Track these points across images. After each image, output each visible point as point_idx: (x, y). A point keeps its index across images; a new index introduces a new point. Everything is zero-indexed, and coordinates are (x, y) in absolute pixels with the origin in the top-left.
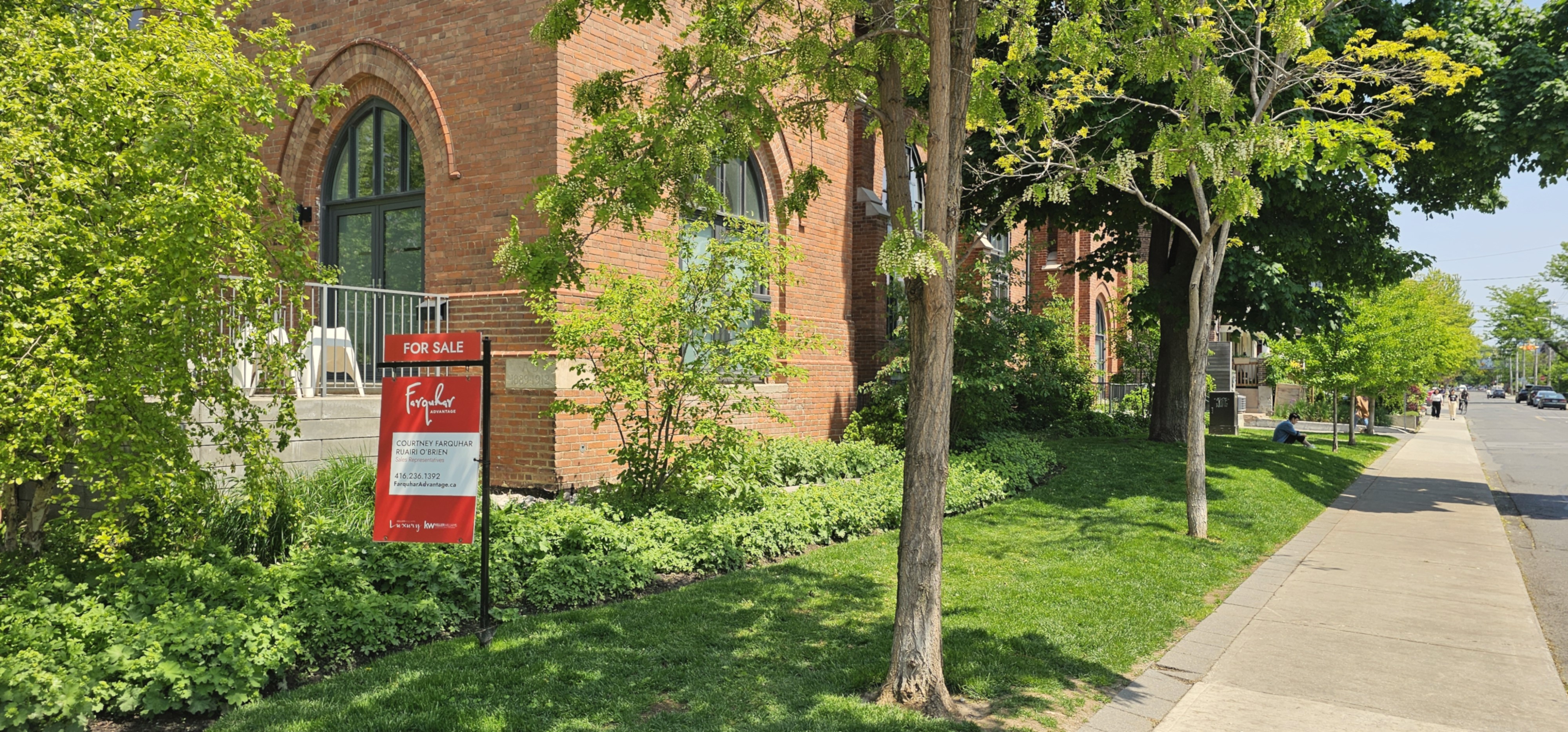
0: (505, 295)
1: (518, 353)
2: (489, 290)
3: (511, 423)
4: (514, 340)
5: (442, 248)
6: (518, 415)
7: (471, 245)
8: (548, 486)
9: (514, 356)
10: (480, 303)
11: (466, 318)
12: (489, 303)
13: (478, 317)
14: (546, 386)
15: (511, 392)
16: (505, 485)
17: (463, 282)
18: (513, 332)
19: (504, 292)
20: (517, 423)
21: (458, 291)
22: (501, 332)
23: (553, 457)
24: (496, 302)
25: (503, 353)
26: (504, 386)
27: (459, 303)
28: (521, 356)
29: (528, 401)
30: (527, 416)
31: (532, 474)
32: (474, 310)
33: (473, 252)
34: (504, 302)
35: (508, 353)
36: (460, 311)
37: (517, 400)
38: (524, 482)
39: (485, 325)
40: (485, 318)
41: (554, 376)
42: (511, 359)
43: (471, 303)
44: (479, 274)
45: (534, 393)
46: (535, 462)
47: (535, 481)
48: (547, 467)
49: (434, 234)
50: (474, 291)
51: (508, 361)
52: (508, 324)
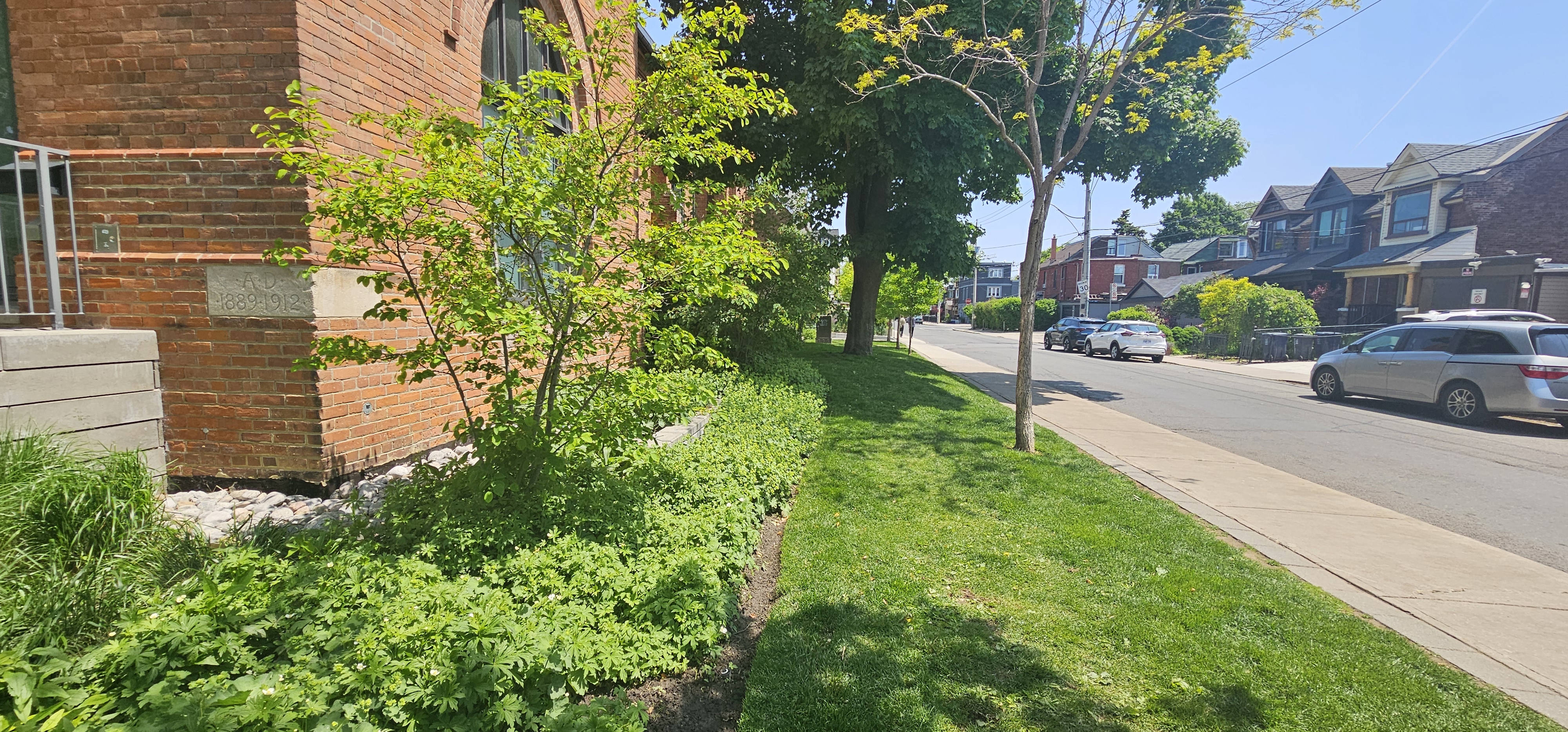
0: (195, 156)
1: (231, 257)
2: (160, 146)
3: (225, 374)
4: (220, 235)
5: (49, 69)
6: (237, 361)
7: (114, 66)
8: (310, 475)
9: (225, 262)
10: (141, 168)
11: (111, 194)
12: (162, 168)
13: (138, 193)
14: (295, 313)
15: (222, 322)
16: (222, 474)
17: (100, 130)
18: (217, 221)
19: (191, 151)
20: (238, 374)
21: (90, 145)
22: (193, 221)
23: (319, 429)
24: (174, 167)
25: (199, 256)
26: (205, 312)
27: (96, 167)
28: (236, 262)
29: (260, 337)
30: (261, 362)
31: (277, 457)
32: (126, 180)
33: (120, 79)
34: (194, 168)
35: (210, 256)
36: (98, 181)
37: (234, 336)
38: (262, 469)
39: (156, 207)
40: (155, 194)
41: (310, 296)
42: (217, 267)
43: (124, 167)
44: (135, 118)
45: (269, 324)
46: (283, 438)
47: (282, 468)
48: (307, 443)
49: (29, 43)
50: (127, 146)
51: (210, 271)
52: (206, 207)
